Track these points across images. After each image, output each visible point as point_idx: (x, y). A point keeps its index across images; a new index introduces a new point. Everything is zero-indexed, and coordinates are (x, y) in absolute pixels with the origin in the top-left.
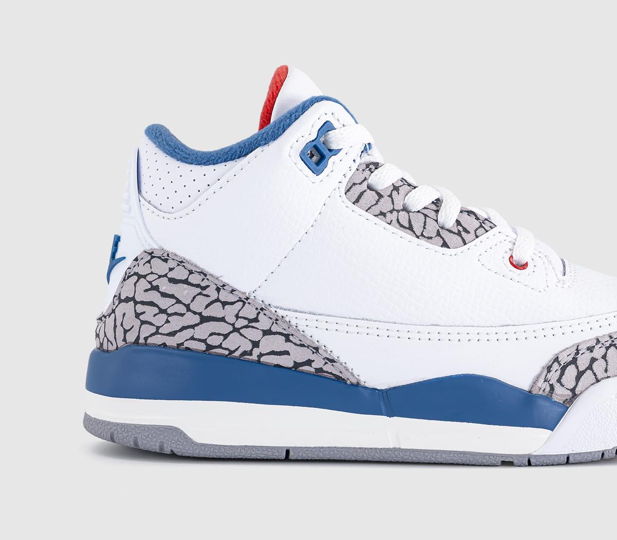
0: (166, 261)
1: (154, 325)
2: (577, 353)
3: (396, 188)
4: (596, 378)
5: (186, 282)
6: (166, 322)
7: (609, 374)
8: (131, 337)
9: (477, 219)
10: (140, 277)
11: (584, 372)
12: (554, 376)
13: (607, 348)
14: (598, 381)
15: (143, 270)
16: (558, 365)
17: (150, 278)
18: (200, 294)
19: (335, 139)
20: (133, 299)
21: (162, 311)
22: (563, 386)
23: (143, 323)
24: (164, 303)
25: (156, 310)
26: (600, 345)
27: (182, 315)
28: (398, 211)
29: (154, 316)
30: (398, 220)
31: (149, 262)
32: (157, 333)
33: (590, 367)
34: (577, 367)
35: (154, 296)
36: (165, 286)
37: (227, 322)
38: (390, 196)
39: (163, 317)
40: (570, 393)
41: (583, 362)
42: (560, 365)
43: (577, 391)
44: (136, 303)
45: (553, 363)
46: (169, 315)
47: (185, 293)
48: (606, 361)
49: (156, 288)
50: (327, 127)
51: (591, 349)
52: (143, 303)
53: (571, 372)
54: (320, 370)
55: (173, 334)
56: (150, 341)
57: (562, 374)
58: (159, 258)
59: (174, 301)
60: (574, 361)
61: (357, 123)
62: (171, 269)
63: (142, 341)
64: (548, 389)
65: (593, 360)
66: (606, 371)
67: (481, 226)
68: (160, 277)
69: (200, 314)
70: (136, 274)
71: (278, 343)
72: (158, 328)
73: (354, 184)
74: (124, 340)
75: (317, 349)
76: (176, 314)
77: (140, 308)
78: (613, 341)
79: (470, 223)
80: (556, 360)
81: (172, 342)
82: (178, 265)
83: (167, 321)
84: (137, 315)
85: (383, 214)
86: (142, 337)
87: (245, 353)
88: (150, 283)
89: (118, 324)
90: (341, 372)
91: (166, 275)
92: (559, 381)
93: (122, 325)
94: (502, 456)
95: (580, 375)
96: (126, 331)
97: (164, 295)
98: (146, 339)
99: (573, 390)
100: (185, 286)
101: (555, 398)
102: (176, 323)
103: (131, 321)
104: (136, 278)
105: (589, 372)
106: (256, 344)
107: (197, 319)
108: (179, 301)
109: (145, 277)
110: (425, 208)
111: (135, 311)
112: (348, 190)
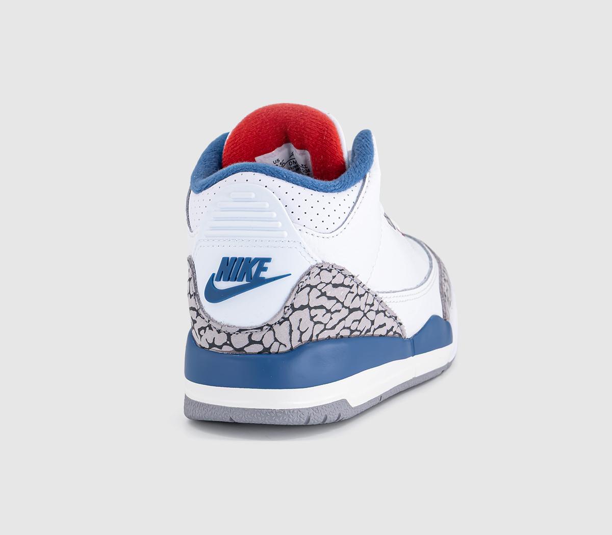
0: (330, 271)
1: (323, 323)
5: (342, 285)
6: (330, 320)
8: (306, 338)
10: (312, 287)
15: (313, 282)
17: (319, 287)
18: (350, 292)
20: (308, 306)
21: (328, 311)
23: (316, 323)
24: (329, 304)
25: (324, 311)
27: (339, 311)
29: (323, 316)
31: (319, 274)
32: (325, 329)
35: (323, 301)
36: (331, 292)
37: (361, 310)
39: (329, 315)
44: (310, 309)
46: (332, 313)
47: (340, 293)
49: (324, 294)
52: (316, 308)
55: (333, 328)
56: (320, 337)
58: (326, 269)
59: (335, 301)
62: (334, 277)
63: (314, 338)
68: (327, 284)
69: (348, 308)
70: (308, 286)
72: (325, 325)
74: (300, 340)
75: (396, 318)
76: (336, 311)
77: (314, 312)
81: (333, 334)
82: (339, 272)
83: (331, 318)
84: (312, 318)
86: (315, 335)
87: (369, 331)
88: (320, 290)
89: (294, 328)
90: (402, 331)
91: (330, 283)
93: (299, 329)
96: (302, 333)
97: (330, 298)
98: (317, 335)
100: (342, 288)
102: (337, 317)
103: (307, 324)
104: (308, 289)
106: (373, 322)
107: (346, 312)
108: (338, 301)
109: (316, 287)
111: (310, 315)
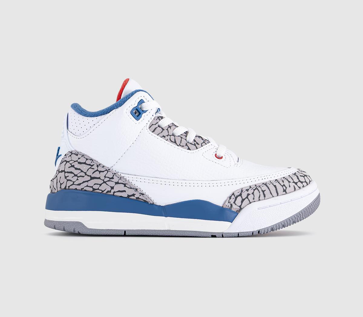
0: (77, 155)
1: (72, 181)
2: (242, 192)
3: (170, 127)
4: (250, 202)
5: (85, 163)
6: (77, 180)
7: (255, 200)
8: (63, 187)
9: (203, 139)
10: (67, 162)
11: (244, 199)
12: (232, 201)
13: (254, 190)
14: (250, 203)
15: (68, 159)
16: (234, 196)
17: (71, 162)
18: (90, 168)
19: (145, 106)
20: (64, 171)
21: (75, 175)
22: (236, 205)
23: (68, 180)
24: (76, 172)
25: (73, 175)
26: (251, 189)
27: (83, 177)
28: (170, 136)
29: (72, 177)
30: (170, 139)
31: (70, 156)
32: (73, 184)
33: (247, 197)
34: (242, 197)
35: (72, 170)
36: (77, 165)
37: (101, 179)
38: (167, 130)
39: (76, 178)
40: (239, 208)
41: (244, 195)
42: (235, 196)
43: (242, 207)
44: (65, 172)
45: (232, 195)
46: (78, 177)
47: (84, 168)
48: (254, 195)
49: (73, 166)
50: (141, 102)
51: (247, 190)
52: (68, 172)
53: (239, 199)
54: (138, 198)
55: (79, 184)
56: (70, 187)
57: (236, 200)
58: (75, 154)
59: (80, 171)
60: (241, 195)
61: (153, 100)
62: (79, 158)
63: (67, 188)
64: (230, 206)
65: (248, 195)
66: (254, 199)
67: (204, 142)
68: (75, 161)
69: (90, 176)
70: (65, 161)
71: (121, 187)
72: (74, 182)
73: (153, 125)
74: (61, 188)
75: (137, 189)
76: (81, 176)
77: (67, 174)
78: (257, 187)
79: (200, 141)
80: (233, 194)
81: (79, 188)
82: (82, 157)
83: (77, 179)
84: (66, 177)
85: (164, 136)
86: (67, 186)
87: (108, 192)
88: (71, 164)
89: (58, 181)
90: (146, 199)
91: (77, 161)
92: (234, 202)
93: (60, 182)
94: (211, 233)
95: (243, 200)
96: (61, 184)
97: (76, 169)
98: (69, 187)
99: (240, 206)
100: (85, 165)
101: (233, 209)
102: (81, 180)
103: (63, 180)
104: (65, 162)
105: (247, 199)
106: (112, 188)
107: (89, 178)
108: (82, 171)
109: (69, 162)
110: (181, 135)
111: (65, 175)
112: (150, 127)
